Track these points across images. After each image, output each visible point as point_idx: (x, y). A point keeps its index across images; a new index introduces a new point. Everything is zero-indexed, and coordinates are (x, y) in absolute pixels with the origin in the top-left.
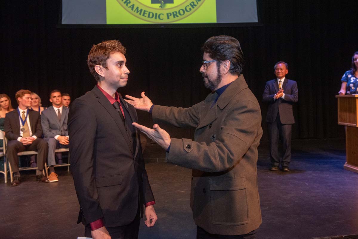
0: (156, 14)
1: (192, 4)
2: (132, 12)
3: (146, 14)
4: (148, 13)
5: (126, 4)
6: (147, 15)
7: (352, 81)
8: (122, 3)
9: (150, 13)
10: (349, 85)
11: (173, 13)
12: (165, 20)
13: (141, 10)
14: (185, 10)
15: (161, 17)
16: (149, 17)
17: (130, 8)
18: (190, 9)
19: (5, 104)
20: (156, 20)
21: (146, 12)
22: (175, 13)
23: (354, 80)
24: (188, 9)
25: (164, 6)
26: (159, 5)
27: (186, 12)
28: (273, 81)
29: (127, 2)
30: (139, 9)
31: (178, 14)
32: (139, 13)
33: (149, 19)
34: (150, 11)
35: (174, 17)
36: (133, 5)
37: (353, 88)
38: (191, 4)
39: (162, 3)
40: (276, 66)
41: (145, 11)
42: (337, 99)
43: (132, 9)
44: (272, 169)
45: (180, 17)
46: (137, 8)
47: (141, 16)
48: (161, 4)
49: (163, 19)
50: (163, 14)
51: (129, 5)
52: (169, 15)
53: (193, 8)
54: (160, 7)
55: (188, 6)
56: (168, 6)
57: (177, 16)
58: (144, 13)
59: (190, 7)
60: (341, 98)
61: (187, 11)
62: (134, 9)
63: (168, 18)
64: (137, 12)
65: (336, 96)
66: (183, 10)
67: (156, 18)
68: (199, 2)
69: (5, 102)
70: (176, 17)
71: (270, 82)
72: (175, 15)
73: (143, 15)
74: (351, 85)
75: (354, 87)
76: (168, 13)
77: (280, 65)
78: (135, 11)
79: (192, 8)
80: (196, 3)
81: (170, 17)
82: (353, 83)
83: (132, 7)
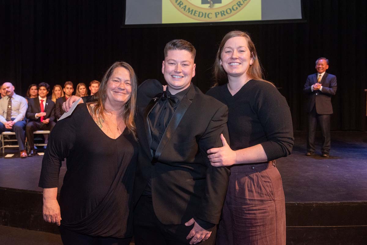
0: (206, 13)
1: (239, 3)
2: (185, 12)
3: (197, 13)
4: (198, 13)
5: (179, 5)
6: (197, 15)
8: (176, 4)
9: (200, 13)
11: (221, 12)
12: (213, 19)
13: (192, 10)
14: (232, 9)
15: (210, 16)
16: (199, 16)
17: (183, 9)
18: (237, 8)
19: (83, 91)
20: (205, 18)
21: (197, 12)
22: (223, 12)
24: (235, 8)
25: (213, 6)
26: (209, 5)
27: (232, 11)
28: (313, 75)
29: (180, 4)
30: (191, 10)
31: (225, 13)
32: (190, 13)
33: (199, 18)
34: (200, 11)
35: (222, 16)
36: (185, 6)
38: (237, 4)
39: (211, 3)
40: (317, 62)
41: (195, 11)
43: (185, 10)
44: (308, 154)
45: (227, 15)
46: (189, 9)
47: (192, 16)
48: (210, 5)
49: (211, 18)
50: (212, 14)
51: (182, 6)
52: (217, 14)
53: (240, 7)
54: (209, 7)
55: (235, 5)
56: (217, 6)
57: (225, 15)
58: (195, 13)
59: (237, 6)
61: (234, 10)
62: (186, 10)
63: (216, 17)
64: (189, 12)
65: (365, 90)
66: (230, 9)
67: (205, 17)
68: (245, 2)
69: (83, 90)
70: (223, 15)
72: (222, 14)
73: (194, 15)
76: (216, 12)
77: (321, 60)
78: (186, 12)
79: (238, 7)
80: (242, 3)
81: (218, 16)
83: (184, 8)
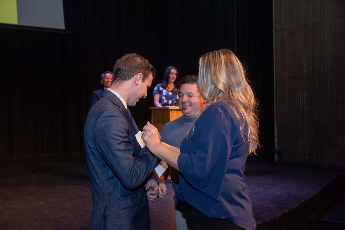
7: (164, 94)
10: (161, 97)
23: (166, 93)
28: (100, 91)
37: (166, 101)
40: (103, 75)
42: (151, 110)
60: (154, 110)
65: (150, 108)
71: (97, 92)
74: (164, 98)
75: (166, 99)
77: (108, 74)
82: (165, 96)
